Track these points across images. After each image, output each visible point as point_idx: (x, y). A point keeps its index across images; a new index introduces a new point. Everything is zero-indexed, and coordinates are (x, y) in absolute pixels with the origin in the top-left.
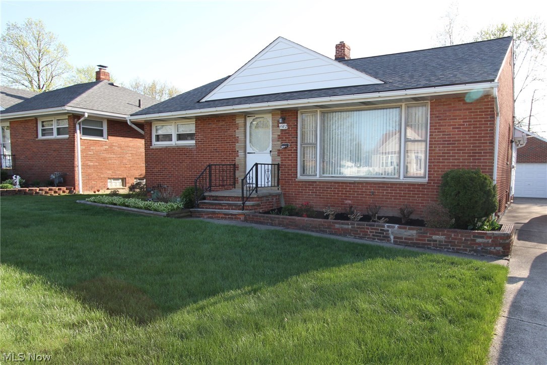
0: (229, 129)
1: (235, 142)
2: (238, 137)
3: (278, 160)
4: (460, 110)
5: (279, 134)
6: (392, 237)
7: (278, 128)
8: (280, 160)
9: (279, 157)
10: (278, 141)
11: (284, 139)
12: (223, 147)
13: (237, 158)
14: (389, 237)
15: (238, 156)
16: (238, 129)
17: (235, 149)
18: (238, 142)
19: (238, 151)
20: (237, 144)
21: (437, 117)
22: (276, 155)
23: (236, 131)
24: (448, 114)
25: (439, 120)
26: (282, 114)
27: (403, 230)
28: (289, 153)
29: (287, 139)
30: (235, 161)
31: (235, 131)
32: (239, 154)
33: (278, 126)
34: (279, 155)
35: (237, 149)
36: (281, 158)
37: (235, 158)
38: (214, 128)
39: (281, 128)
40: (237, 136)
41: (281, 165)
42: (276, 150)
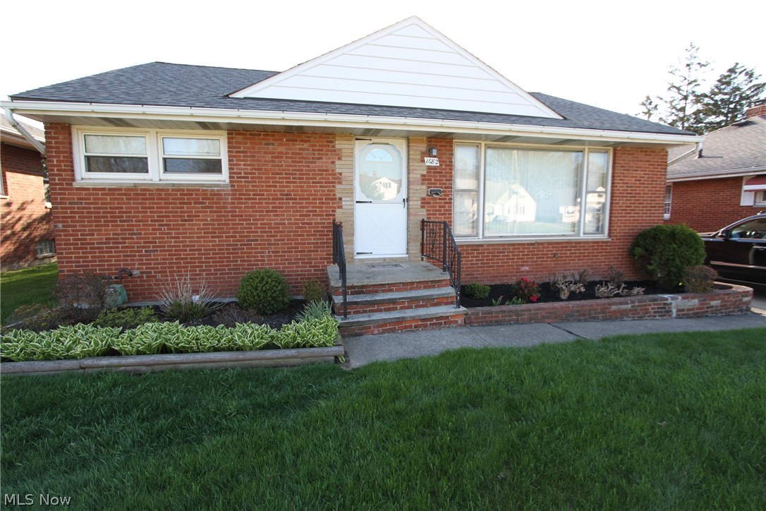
0: (319, 159)
1: (334, 182)
2: (340, 174)
3: (423, 214)
4: (642, 161)
5: (425, 173)
6: (674, 311)
7: (421, 164)
8: (425, 214)
9: (424, 210)
10: (422, 184)
11: (433, 182)
12: (305, 191)
13: (338, 211)
14: (671, 311)
15: (341, 207)
16: (340, 159)
17: (334, 195)
18: (340, 183)
19: (340, 199)
20: (338, 186)
21: (623, 167)
22: (419, 207)
23: (337, 162)
24: (631, 165)
25: (624, 170)
26: (429, 141)
27: (686, 300)
28: (441, 203)
29: (438, 182)
30: (334, 215)
31: (333, 163)
32: (343, 203)
33: (423, 161)
34: (422, 207)
35: (338, 196)
36: (427, 211)
37: (335, 211)
39: (428, 164)
40: (337, 171)
41: (427, 222)
42: (419, 199)
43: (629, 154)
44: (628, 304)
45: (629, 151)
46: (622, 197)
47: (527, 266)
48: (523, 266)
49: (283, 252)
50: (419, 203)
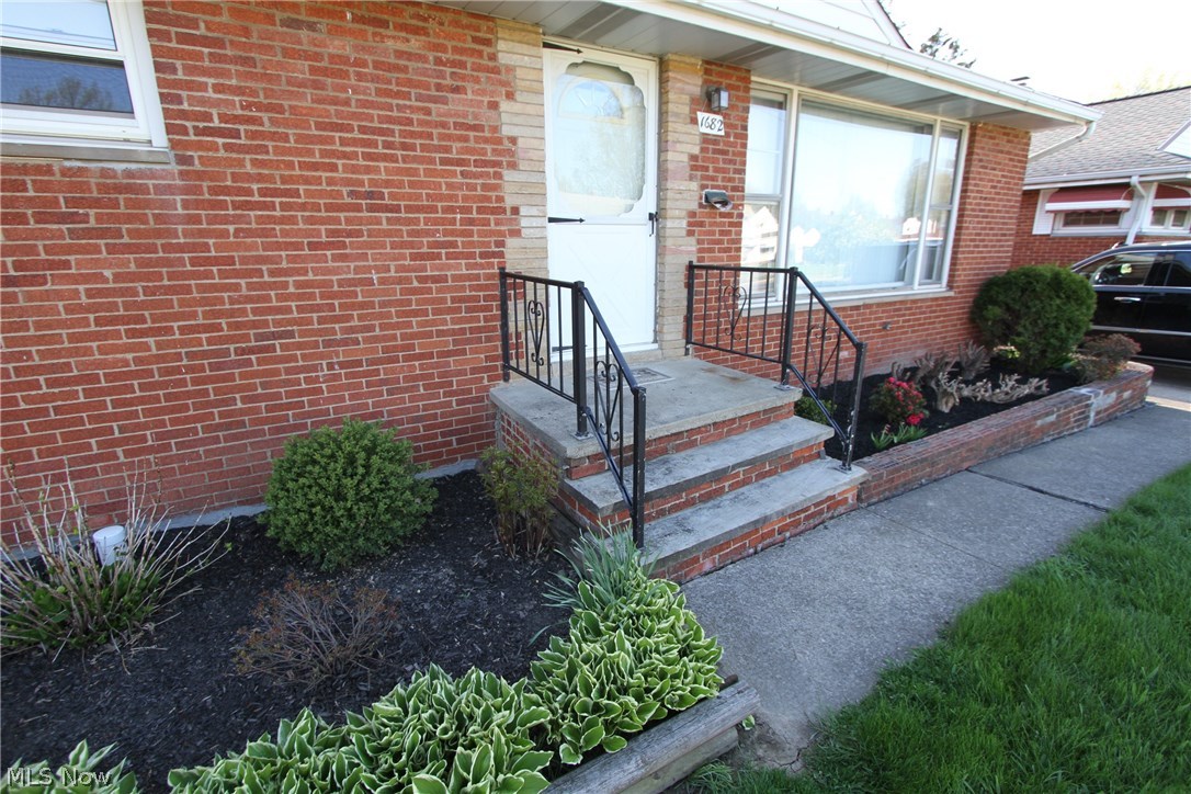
0: (456, 90)
1: (499, 164)
2: (513, 140)
3: (688, 250)
4: (1002, 152)
5: (696, 150)
6: (1092, 415)
7: (690, 128)
8: (694, 249)
9: (692, 240)
10: (691, 178)
11: (711, 173)
12: (422, 185)
13: (511, 242)
14: (1089, 416)
15: (516, 233)
16: (510, 96)
17: (500, 199)
18: (513, 166)
19: (515, 211)
20: (508, 175)
21: (982, 161)
22: (684, 233)
23: (505, 106)
24: (991, 158)
26: (707, 72)
28: (723, 224)
29: (720, 175)
30: (501, 255)
31: (494, 106)
32: (524, 222)
33: (694, 121)
34: (690, 233)
35: (509, 202)
36: (699, 242)
37: (501, 244)
39: (704, 130)
40: (506, 131)
41: (698, 267)
42: (684, 213)
43: (990, 137)
45: (991, 132)
49: (371, 362)
50: (684, 223)
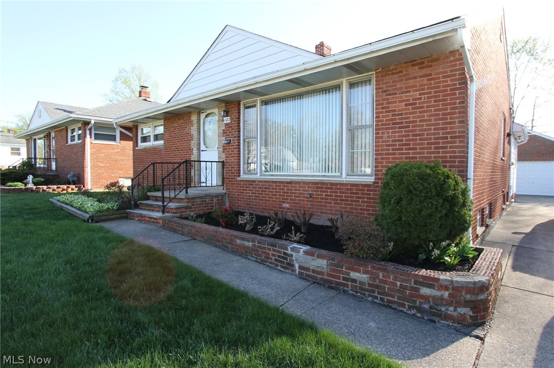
0: (186, 127)
1: (190, 140)
2: (193, 135)
4: (415, 78)
5: (224, 128)
6: (297, 266)
7: (222, 123)
8: (224, 157)
9: (224, 154)
10: (223, 136)
11: (228, 134)
12: (182, 146)
14: (293, 266)
15: (193, 154)
16: (192, 126)
17: (190, 147)
18: (192, 140)
19: (193, 149)
20: (191, 142)
21: (385, 91)
22: (222, 152)
24: (398, 86)
25: (387, 95)
26: (225, 106)
27: (310, 258)
28: (232, 148)
29: (230, 134)
30: (190, 159)
31: (190, 128)
32: (194, 152)
33: (223, 120)
34: (224, 152)
35: (192, 147)
36: (226, 154)
37: (191, 156)
38: (176, 127)
39: (225, 122)
40: (192, 133)
41: (226, 162)
42: (221, 147)
43: (393, 74)
44: (249, 241)
45: (393, 70)
46: (387, 129)
47: (287, 203)
48: (284, 202)
50: (222, 149)
